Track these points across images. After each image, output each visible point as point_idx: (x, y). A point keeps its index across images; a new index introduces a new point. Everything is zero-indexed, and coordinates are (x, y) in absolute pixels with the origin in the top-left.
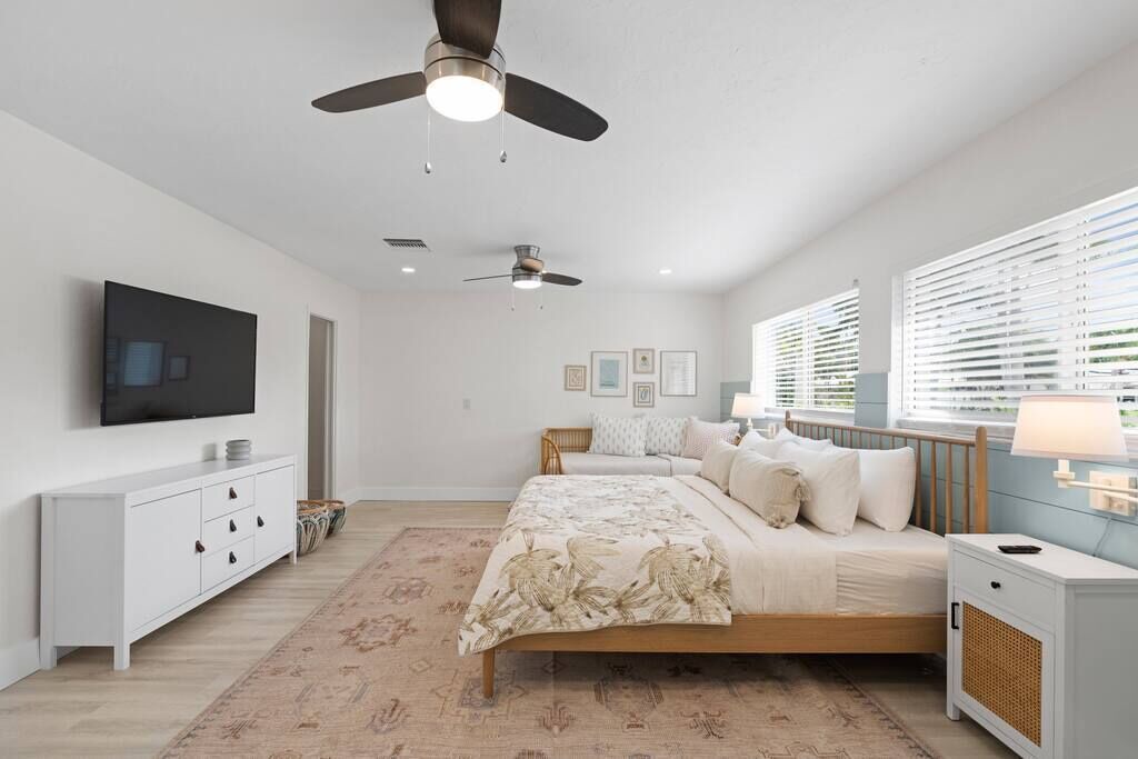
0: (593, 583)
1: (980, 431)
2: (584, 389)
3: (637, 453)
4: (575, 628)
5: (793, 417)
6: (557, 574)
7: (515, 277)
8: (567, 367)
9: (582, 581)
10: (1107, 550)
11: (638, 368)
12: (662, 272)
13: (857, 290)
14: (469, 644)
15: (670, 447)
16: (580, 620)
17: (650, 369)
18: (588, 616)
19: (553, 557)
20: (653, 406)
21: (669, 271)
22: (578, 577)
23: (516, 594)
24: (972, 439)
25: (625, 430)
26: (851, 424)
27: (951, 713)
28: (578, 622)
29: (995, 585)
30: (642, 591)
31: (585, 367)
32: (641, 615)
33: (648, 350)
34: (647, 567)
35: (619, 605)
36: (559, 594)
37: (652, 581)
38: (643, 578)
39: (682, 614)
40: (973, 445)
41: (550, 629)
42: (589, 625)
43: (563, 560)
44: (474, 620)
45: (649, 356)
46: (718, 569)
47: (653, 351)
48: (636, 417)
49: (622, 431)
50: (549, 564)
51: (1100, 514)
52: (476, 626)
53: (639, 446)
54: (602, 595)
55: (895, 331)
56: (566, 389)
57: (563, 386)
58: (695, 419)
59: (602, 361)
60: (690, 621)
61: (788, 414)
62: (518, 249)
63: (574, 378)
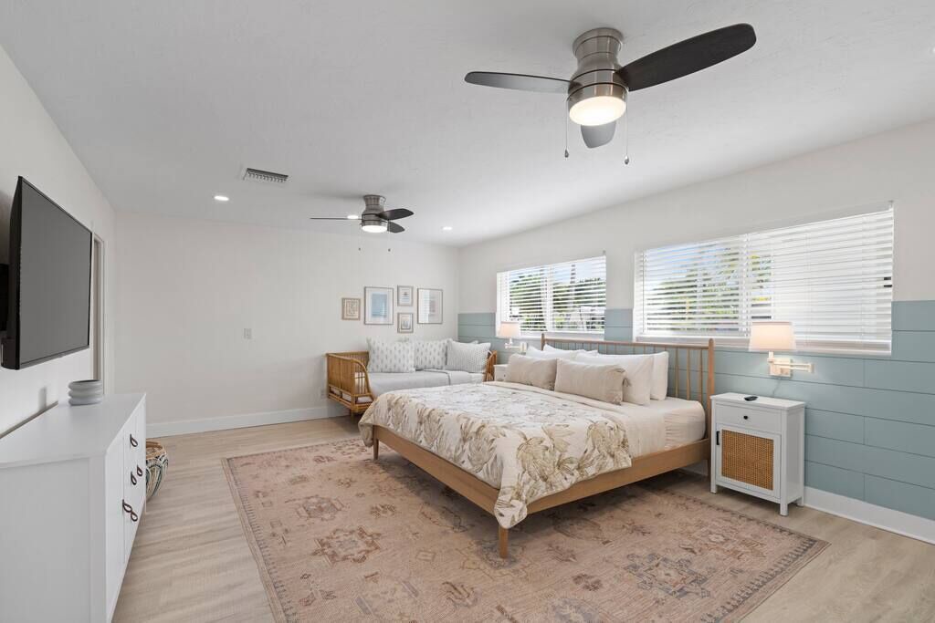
0: (566, 456)
1: (711, 340)
2: (359, 319)
3: (410, 369)
4: (560, 489)
5: (546, 337)
6: (547, 453)
7: (364, 222)
8: (343, 300)
9: (560, 456)
10: (777, 394)
11: (401, 302)
12: (445, 228)
13: (604, 257)
14: (513, 517)
15: (435, 363)
16: (563, 482)
17: (410, 302)
18: (566, 479)
19: (542, 442)
20: (412, 332)
21: (450, 228)
22: (558, 453)
23: (526, 473)
24: (707, 345)
25: (400, 351)
26: (602, 340)
27: (714, 489)
28: (562, 484)
29: (746, 417)
30: (590, 455)
31: (360, 300)
32: (591, 471)
33: (408, 287)
34: (590, 439)
35: (579, 468)
36: (550, 467)
37: (594, 447)
38: (589, 446)
39: (610, 466)
40: (706, 348)
41: (545, 494)
42: (567, 485)
43: (547, 443)
44: (512, 499)
45: (409, 291)
46: (622, 433)
47: (412, 288)
48: (400, 341)
49: (397, 353)
50: (540, 448)
51: (774, 378)
52: (515, 502)
53: (410, 364)
54: (572, 463)
55: (637, 285)
56: (343, 318)
57: (340, 316)
58: (451, 340)
59: (374, 295)
60: (614, 469)
61: (543, 335)
62: (367, 198)
63: (349, 309)
